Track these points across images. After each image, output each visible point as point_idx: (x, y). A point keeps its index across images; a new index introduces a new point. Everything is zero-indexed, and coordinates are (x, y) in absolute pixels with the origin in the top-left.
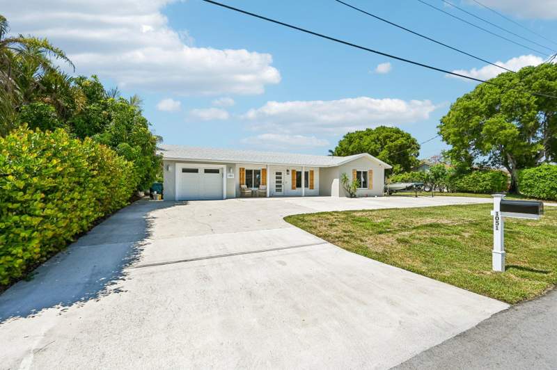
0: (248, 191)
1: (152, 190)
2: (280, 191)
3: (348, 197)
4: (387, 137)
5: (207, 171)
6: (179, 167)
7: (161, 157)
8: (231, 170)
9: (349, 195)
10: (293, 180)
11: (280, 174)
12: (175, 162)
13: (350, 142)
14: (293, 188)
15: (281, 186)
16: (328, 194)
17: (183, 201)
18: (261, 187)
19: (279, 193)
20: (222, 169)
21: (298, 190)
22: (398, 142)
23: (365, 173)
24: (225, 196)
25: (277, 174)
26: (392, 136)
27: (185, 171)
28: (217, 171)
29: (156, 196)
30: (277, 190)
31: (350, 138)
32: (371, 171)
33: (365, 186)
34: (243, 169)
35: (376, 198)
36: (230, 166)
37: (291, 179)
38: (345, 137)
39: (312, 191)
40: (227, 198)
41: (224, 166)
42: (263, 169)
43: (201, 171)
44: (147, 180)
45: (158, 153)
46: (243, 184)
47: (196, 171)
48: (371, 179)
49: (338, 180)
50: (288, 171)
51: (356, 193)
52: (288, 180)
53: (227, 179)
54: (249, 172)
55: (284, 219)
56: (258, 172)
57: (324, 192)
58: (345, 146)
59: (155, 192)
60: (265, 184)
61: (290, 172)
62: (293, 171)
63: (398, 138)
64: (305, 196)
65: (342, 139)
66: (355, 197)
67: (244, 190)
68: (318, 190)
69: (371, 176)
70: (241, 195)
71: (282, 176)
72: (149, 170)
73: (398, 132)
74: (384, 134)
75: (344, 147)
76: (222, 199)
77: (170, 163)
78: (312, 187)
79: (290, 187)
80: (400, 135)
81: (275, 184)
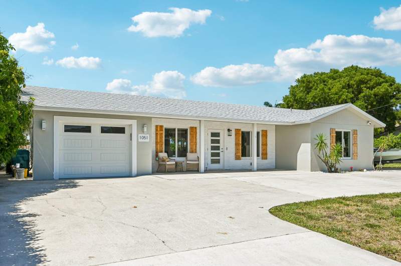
0: (170, 163)
1: (13, 162)
2: (218, 162)
3: (324, 171)
4: (362, 82)
5: (105, 130)
6: (60, 123)
7: (31, 105)
8: (145, 129)
9: (326, 168)
10: (237, 144)
11: (217, 135)
12: (53, 113)
13: (308, 89)
14: (237, 158)
15: (218, 155)
16: (292, 167)
17: (68, 181)
18: (190, 156)
19: (216, 166)
20: (131, 126)
21: (245, 161)
22: (381, 90)
23: (347, 134)
24: (134, 171)
25: (213, 135)
26: (370, 80)
27: (69, 129)
28: (121, 130)
29: (20, 172)
30: (213, 162)
31: (306, 83)
32: (355, 132)
33: (347, 154)
34: (161, 127)
35: (365, 172)
36: (143, 121)
37: (234, 143)
38: (298, 81)
39: (265, 161)
40: (138, 175)
41: (134, 123)
42: (192, 128)
43: (96, 130)
44: (8, 145)
45: (24, 99)
46: (161, 152)
47: (87, 129)
48: (355, 144)
49: (309, 145)
50: (229, 130)
51: (337, 166)
52: (229, 145)
53: (138, 143)
54: (169, 133)
55: (271, 211)
56: (183, 133)
57: (285, 164)
58: (300, 95)
59: (18, 165)
60: (194, 151)
61: (233, 133)
62: (237, 131)
63: (380, 84)
64: (258, 170)
65: (294, 84)
66: (336, 171)
67: (164, 161)
68: (274, 160)
69: (355, 139)
70: (160, 169)
71: (221, 138)
72: (12, 127)
73: (378, 74)
74: (357, 78)
75: (298, 97)
76: (130, 176)
77: (43, 116)
78: (265, 156)
79: (233, 155)
80: (382, 80)
81: (210, 151)
